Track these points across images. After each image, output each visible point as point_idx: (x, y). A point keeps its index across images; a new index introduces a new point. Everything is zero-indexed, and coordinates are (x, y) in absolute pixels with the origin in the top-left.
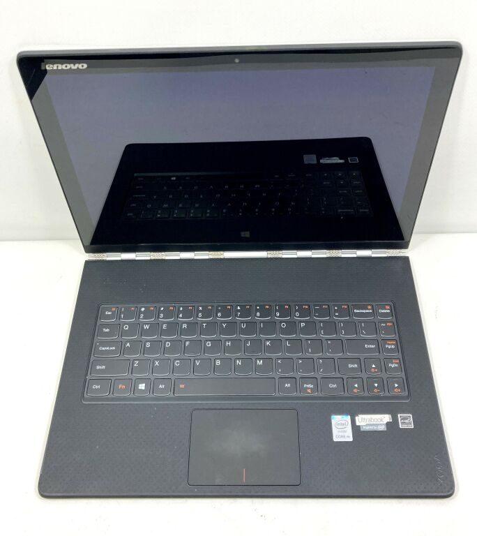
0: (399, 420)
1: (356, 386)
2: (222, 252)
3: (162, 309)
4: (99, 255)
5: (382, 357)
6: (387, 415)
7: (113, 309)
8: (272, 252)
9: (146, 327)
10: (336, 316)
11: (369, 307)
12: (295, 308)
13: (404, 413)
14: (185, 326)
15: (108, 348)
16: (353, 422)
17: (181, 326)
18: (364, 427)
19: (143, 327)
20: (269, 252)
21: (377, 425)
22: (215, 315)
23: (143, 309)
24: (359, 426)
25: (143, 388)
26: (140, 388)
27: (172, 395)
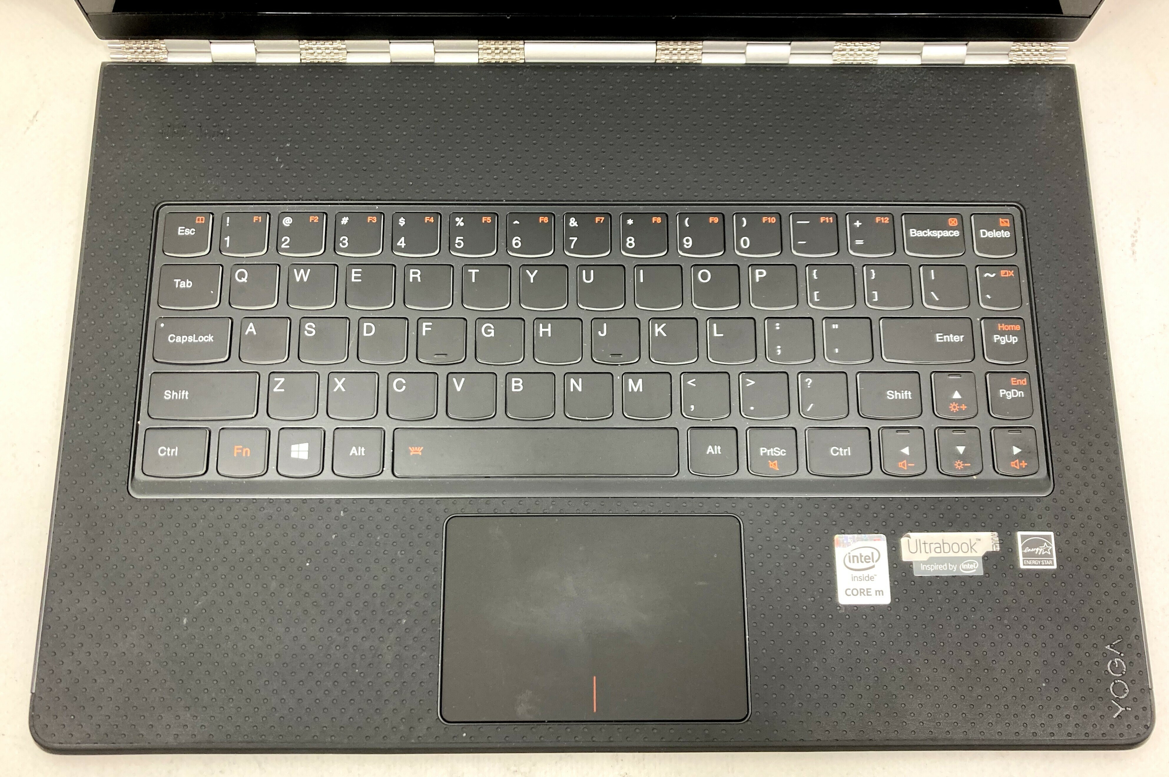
0: (1020, 545)
1: (906, 451)
2: (519, 44)
3: (345, 220)
4: (142, 44)
5: (978, 367)
6: (988, 534)
7: (200, 220)
8: (671, 45)
9: (301, 275)
10: (856, 249)
11: (953, 222)
12: (739, 222)
13: (1032, 527)
14: (415, 275)
15: (191, 339)
16: (894, 550)
17: (406, 276)
18: (922, 567)
19: (290, 277)
20: (662, 45)
21: (958, 561)
22: (502, 243)
23: (287, 221)
24: (911, 563)
25: (304, 456)
26: (294, 455)
27: (387, 475)
